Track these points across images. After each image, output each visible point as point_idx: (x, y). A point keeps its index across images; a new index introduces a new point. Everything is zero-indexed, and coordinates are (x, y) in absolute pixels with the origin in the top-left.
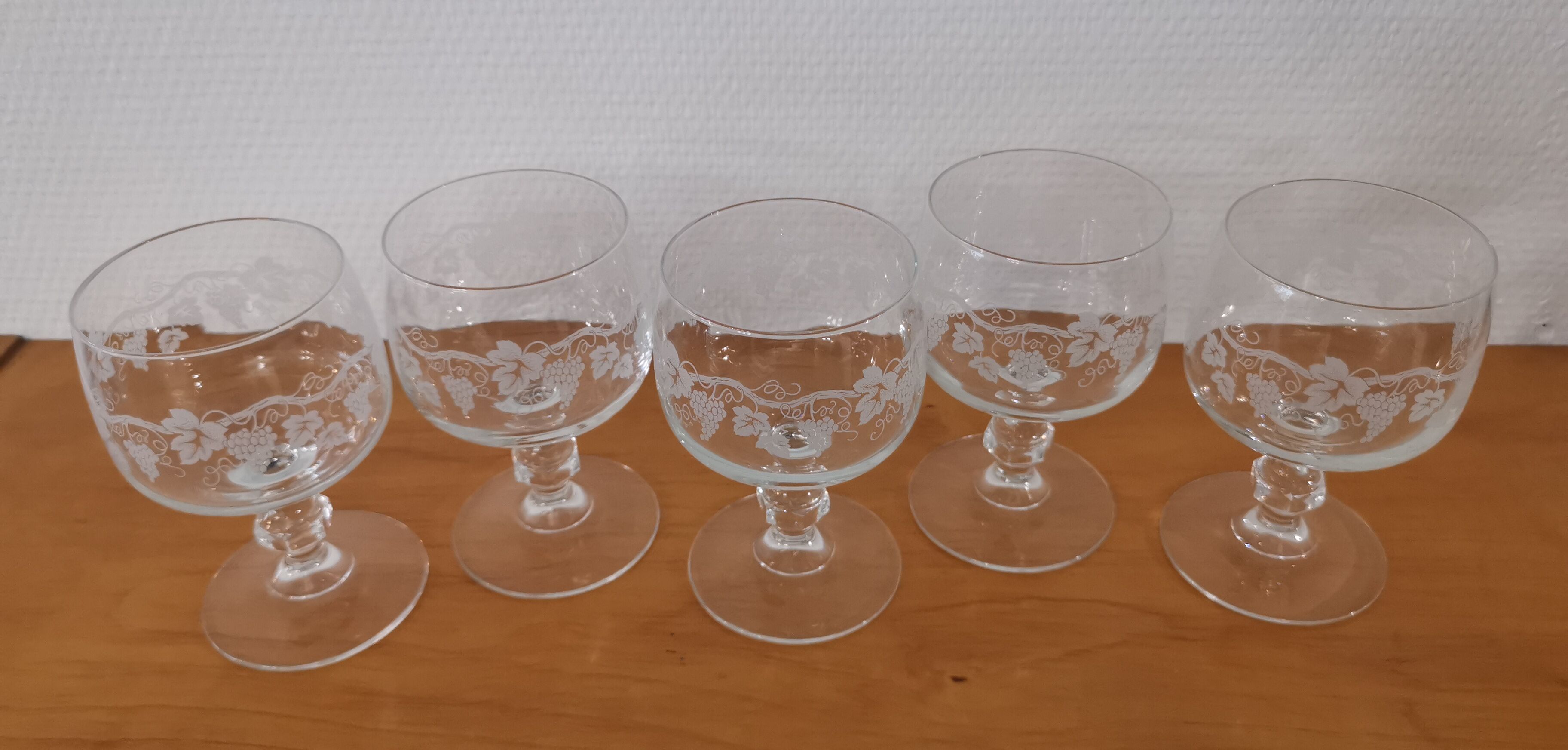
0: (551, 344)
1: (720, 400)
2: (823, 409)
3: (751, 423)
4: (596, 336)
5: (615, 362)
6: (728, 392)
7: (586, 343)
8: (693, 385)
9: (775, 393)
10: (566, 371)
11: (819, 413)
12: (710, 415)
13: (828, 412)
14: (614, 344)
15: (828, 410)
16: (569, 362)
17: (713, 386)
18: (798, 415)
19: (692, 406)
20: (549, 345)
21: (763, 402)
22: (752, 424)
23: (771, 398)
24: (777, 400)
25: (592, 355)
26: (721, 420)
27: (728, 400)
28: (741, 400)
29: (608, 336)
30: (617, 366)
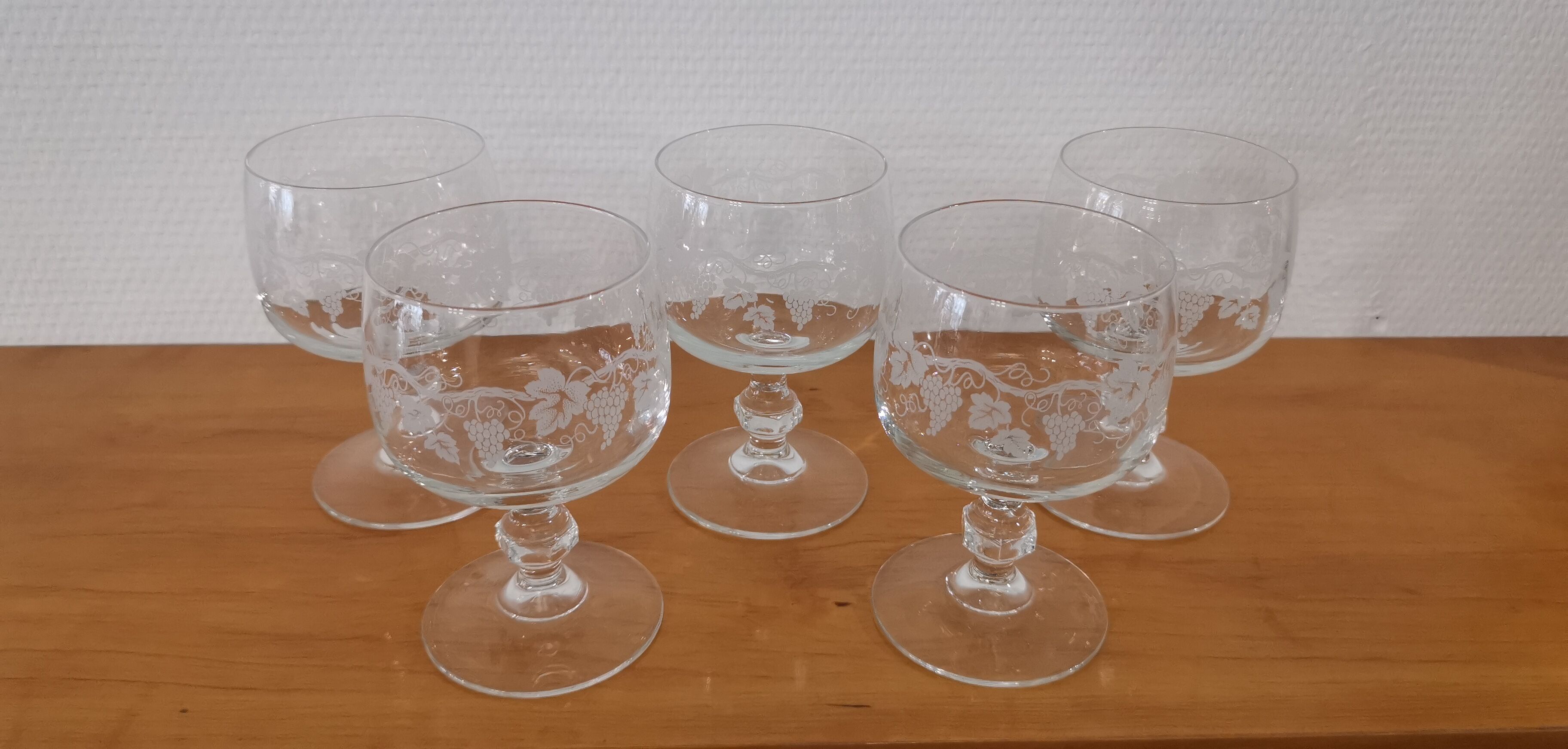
1: (958, 386)
2: (1071, 401)
3: (989, 413)
6: (967, 376)
8: (928, 369)
9: (1021, 379)
11: (1067, 406)
12: (943, 404)
13: (1077, 407)
15: (1077, 404)
17: (951, 370)
18: (1044, 407)
19: (922, 396)
21: (1005, 388)
22: (991, 415)
23: (1016, 384)
24: (1021, 387)
26: (955, 409)
27: (967, 386)
28: (981, 386)
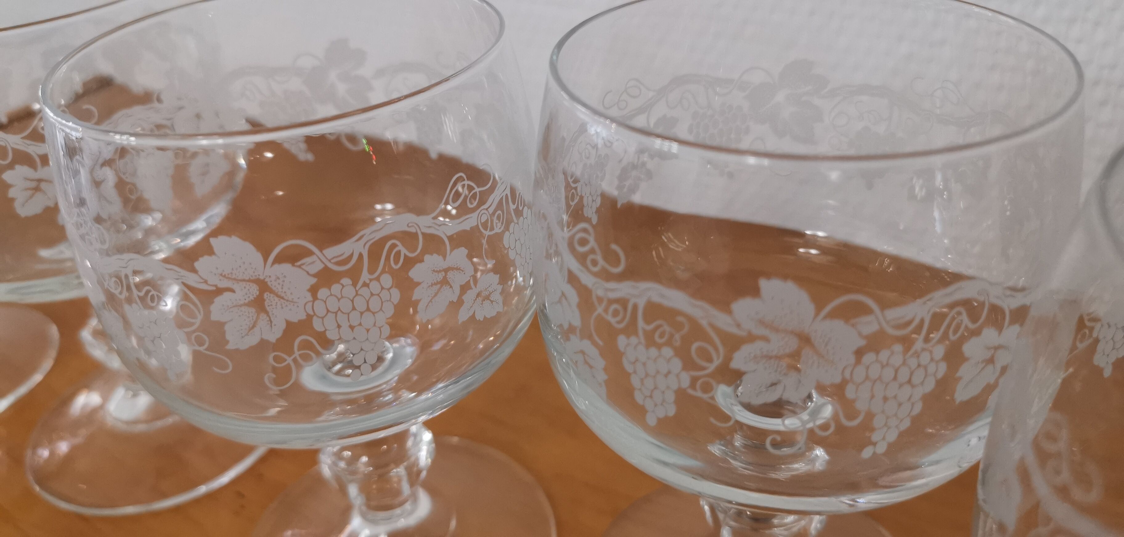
0: (324, 249)
4: (423, 234)
5: (465, 288)
7: (400, 247)
10: (360, 305)
14: (463, 251)
16: (366, 285)
20: (321, 250)
25: (416, 273)
29: (448, 235)
30: (469, 296)
